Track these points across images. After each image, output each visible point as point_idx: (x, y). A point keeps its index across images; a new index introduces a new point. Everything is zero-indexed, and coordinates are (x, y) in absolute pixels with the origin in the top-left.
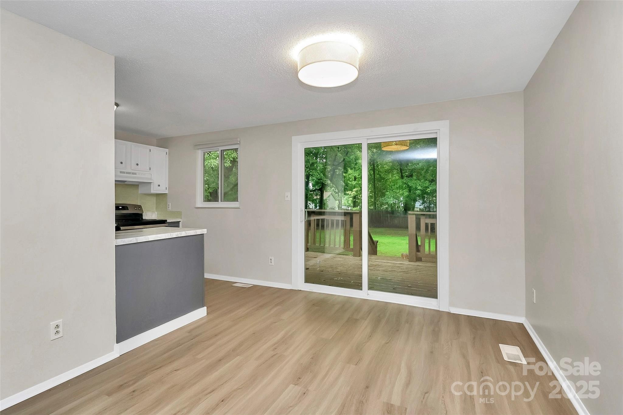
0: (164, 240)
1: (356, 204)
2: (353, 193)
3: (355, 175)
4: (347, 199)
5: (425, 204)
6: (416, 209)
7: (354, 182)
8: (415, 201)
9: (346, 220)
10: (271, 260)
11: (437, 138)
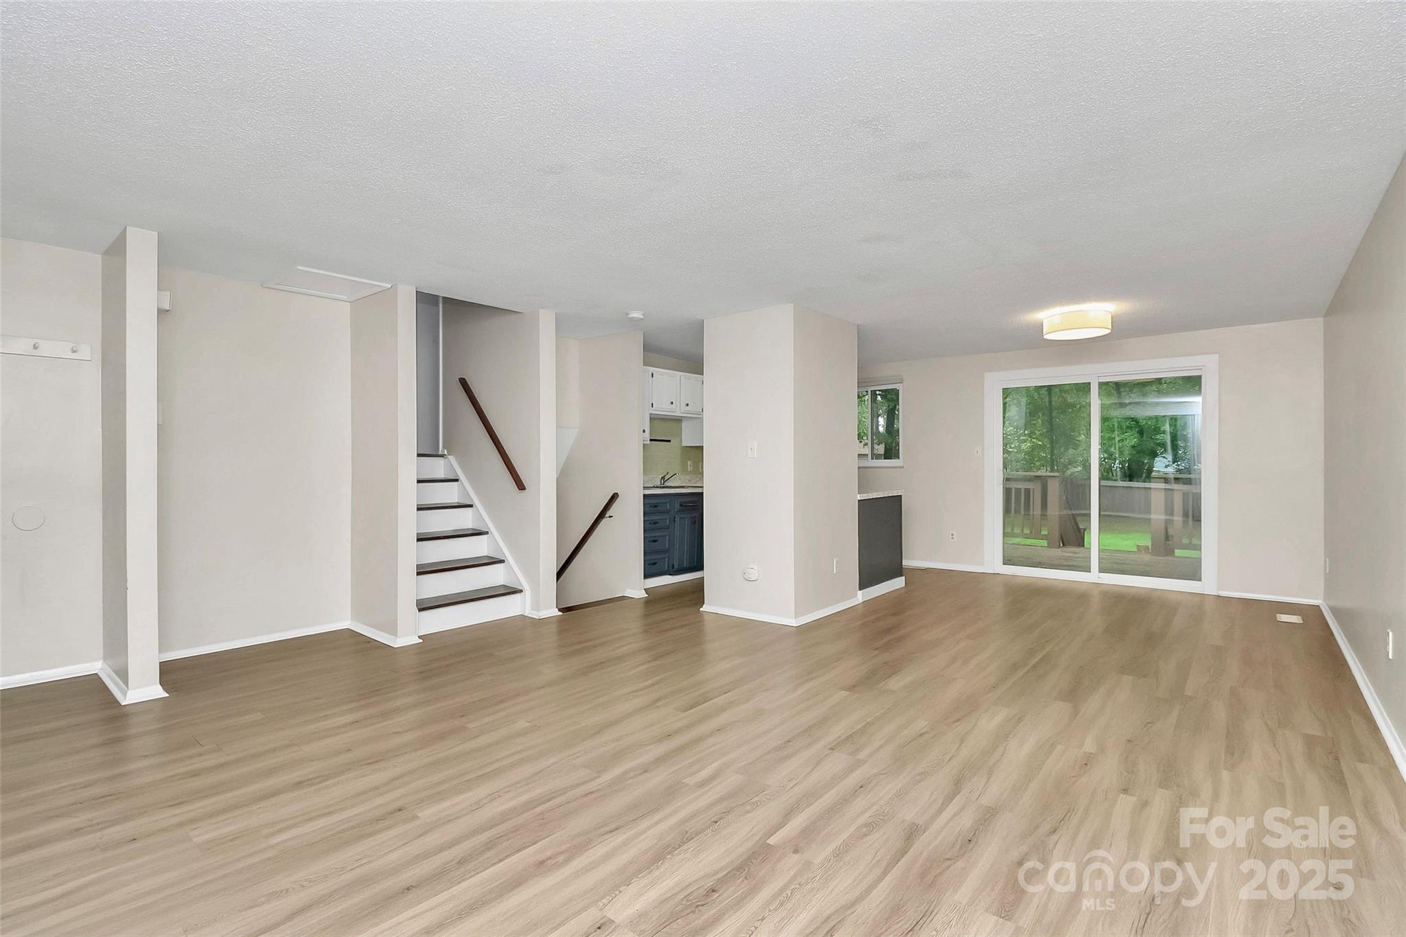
5: (1179, 463)
6: (1154, 474)
8: (1154, 455)
10: (952, 535)
11: (1201, 376)
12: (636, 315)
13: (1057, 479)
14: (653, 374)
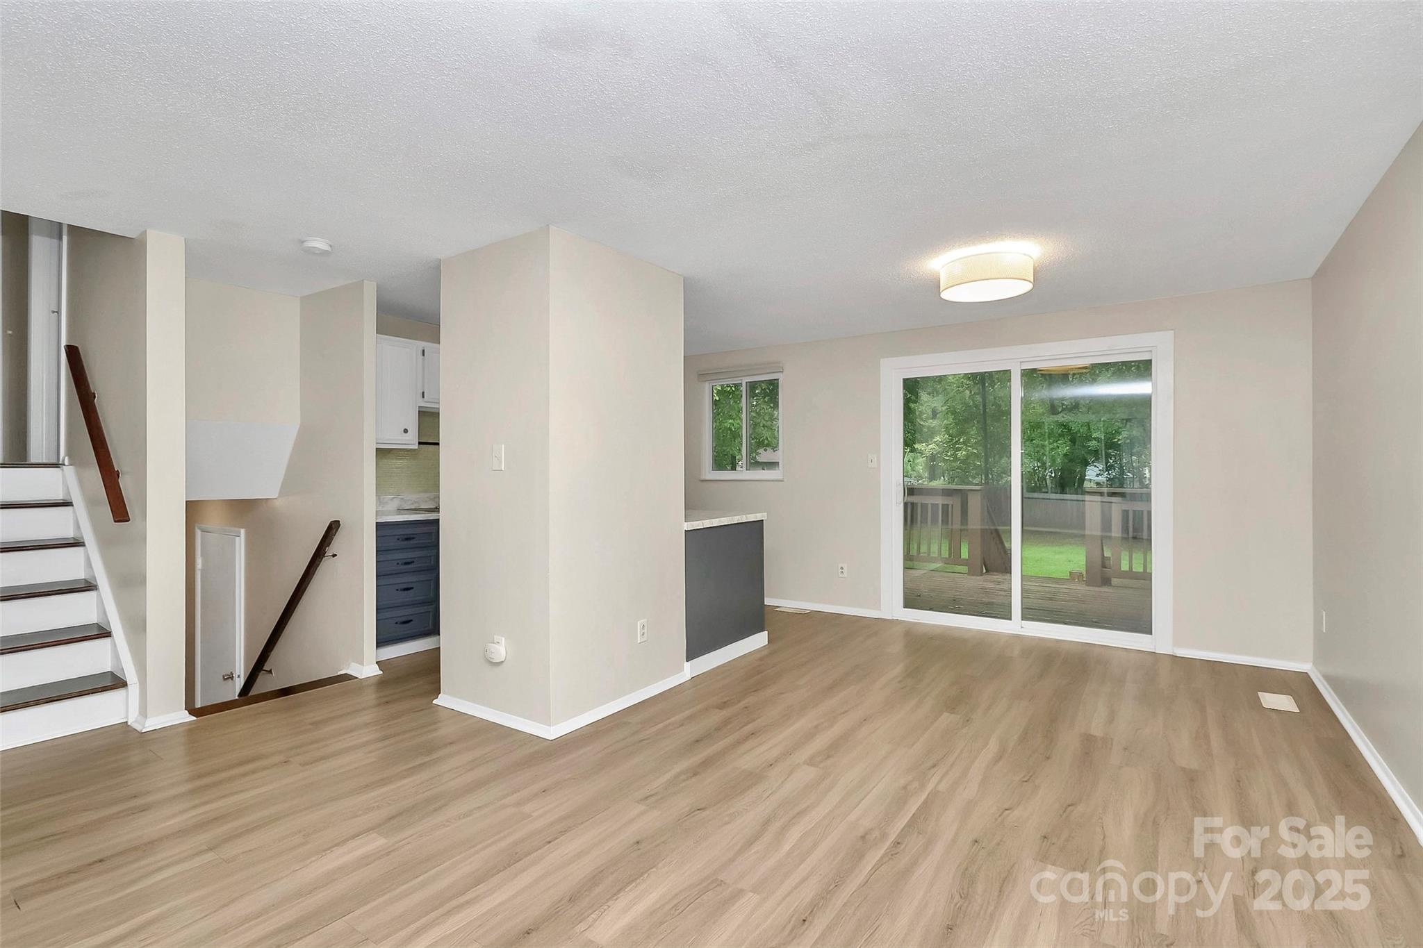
0: (730, 526)
1: (936, 472)
2: (930, 447)
3: (933, 406)
4: (912, 460)
5: (1110, 472)
6: (1086, 484)
7: (931, 421)
8: (1086, 464)
9: (952, 505)
10: (842, 568)
11: (1151, 360)
12: (320, 244)
13: (979, 493)
14: (423, 351)
